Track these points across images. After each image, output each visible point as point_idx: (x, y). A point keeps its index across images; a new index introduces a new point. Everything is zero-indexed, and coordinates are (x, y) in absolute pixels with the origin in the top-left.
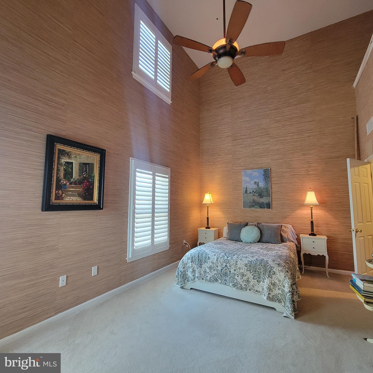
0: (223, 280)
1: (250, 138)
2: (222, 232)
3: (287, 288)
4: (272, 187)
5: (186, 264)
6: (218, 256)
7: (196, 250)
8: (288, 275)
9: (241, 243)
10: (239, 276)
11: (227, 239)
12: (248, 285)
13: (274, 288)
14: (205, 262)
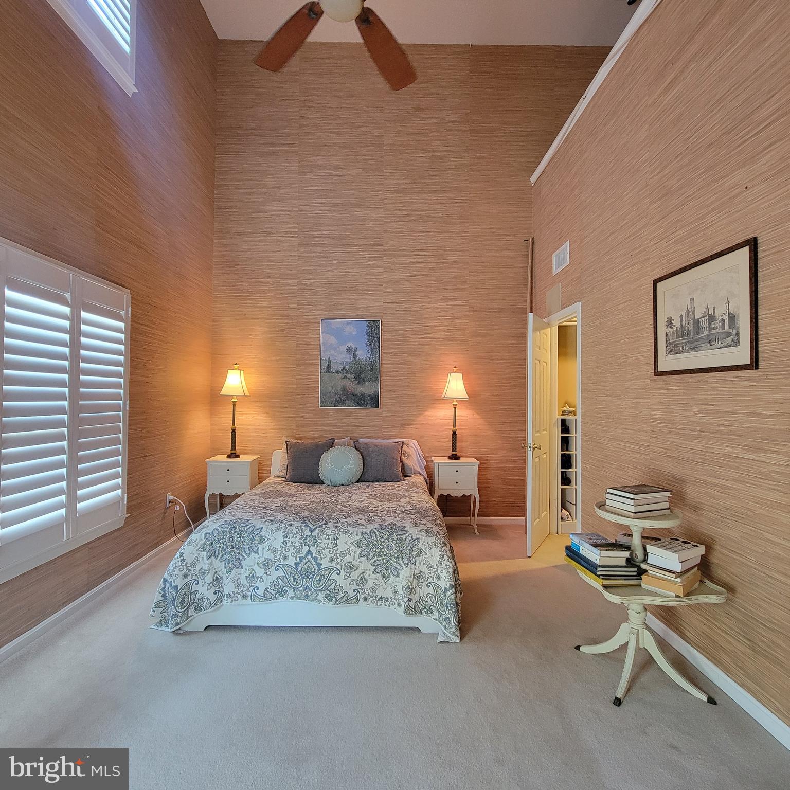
0: (301, 589)
1: (340, 245)
2: (268, 463)
3: (447, 579)
4: (383, 362)
5: (193, 564)
6: (287, 530)
7: (222, 522)
8: (447, 553)
9: (322, 487)
10: (342, 571)
11: (286, 481)
12: (362, 589)
13: (418, 585)
14: (251, 551)
